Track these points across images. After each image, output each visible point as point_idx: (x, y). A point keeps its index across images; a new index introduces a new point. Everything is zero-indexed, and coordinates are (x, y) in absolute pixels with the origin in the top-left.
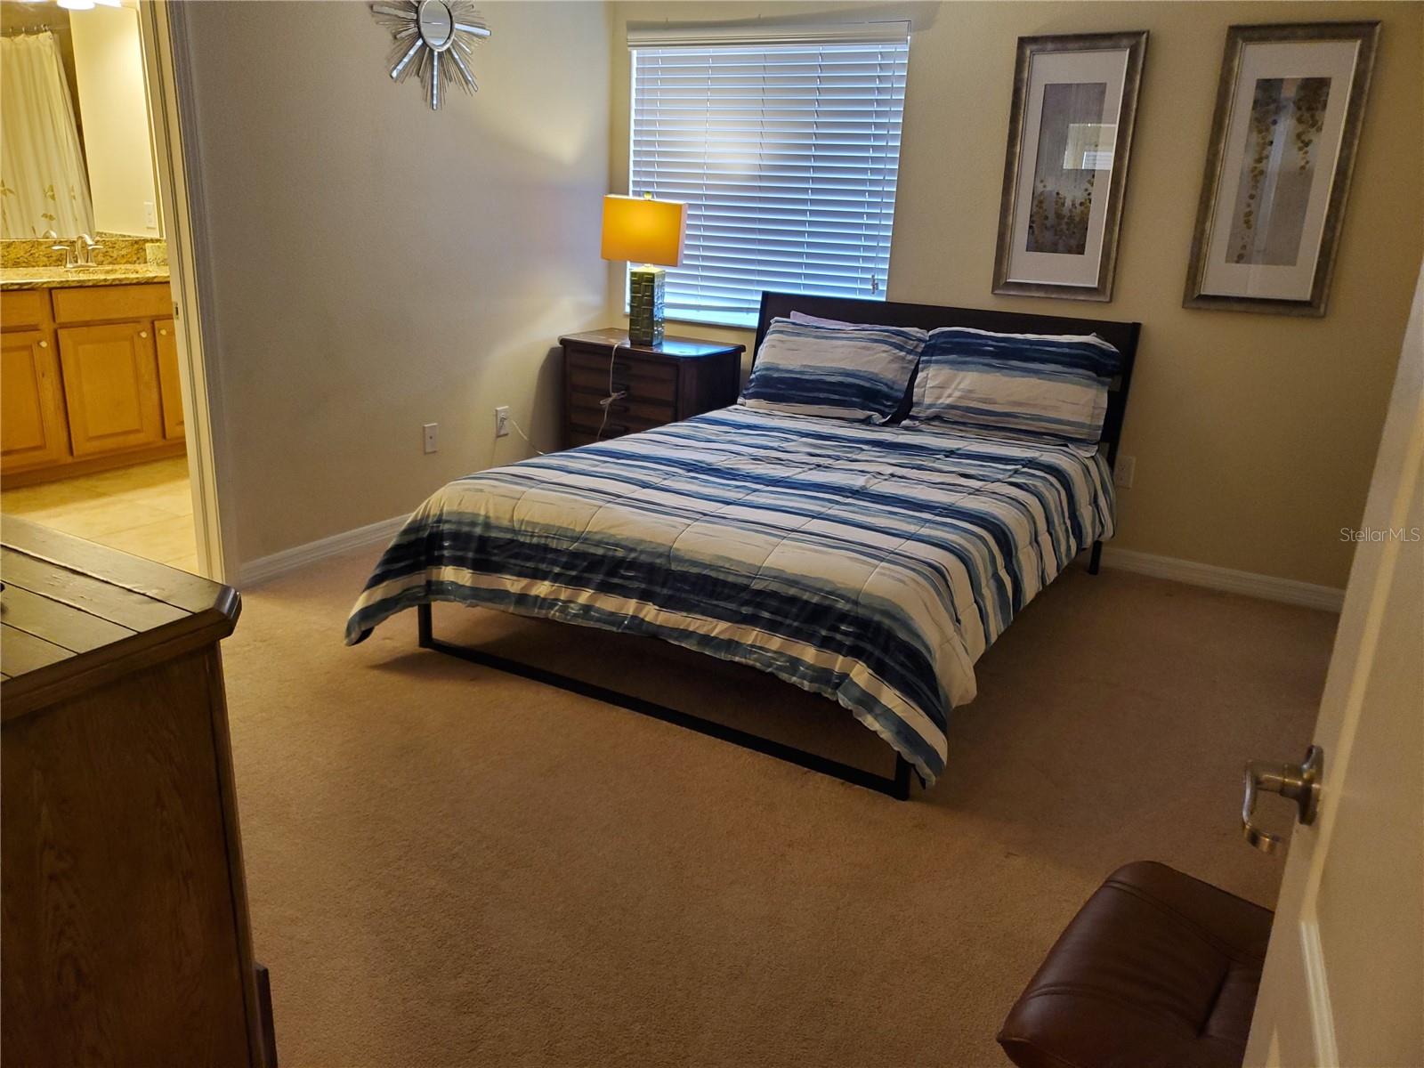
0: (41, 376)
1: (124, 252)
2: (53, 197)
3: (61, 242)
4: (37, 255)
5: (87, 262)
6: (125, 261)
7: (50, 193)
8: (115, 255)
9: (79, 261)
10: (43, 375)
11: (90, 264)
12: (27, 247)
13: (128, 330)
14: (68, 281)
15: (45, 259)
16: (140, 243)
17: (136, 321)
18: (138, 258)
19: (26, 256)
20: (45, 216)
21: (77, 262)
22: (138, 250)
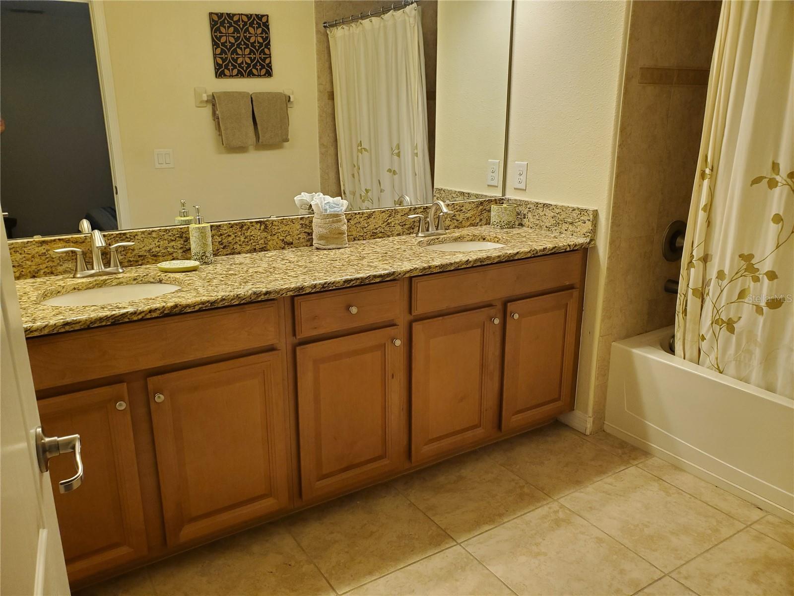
0: (390, 377)
1: (468, 215)
2: (398, 155)
3: (416, 209)
4: (393, 224)
5: (437, 229)
6: (469, 223)
7: (396, 151)
8: (461, 219)
9: (430, 230)
10: (393, 377)
11: (439, 231)
12: (385, 216)
13: (480, 315)
14: (430, 267)
15: (400, 228)
16: (485, 204)
17: (489, 305)
18: (481, 220)
19: (383, 226)
20: (390, 171)
21: (428, 230)
22: (482, 211)
